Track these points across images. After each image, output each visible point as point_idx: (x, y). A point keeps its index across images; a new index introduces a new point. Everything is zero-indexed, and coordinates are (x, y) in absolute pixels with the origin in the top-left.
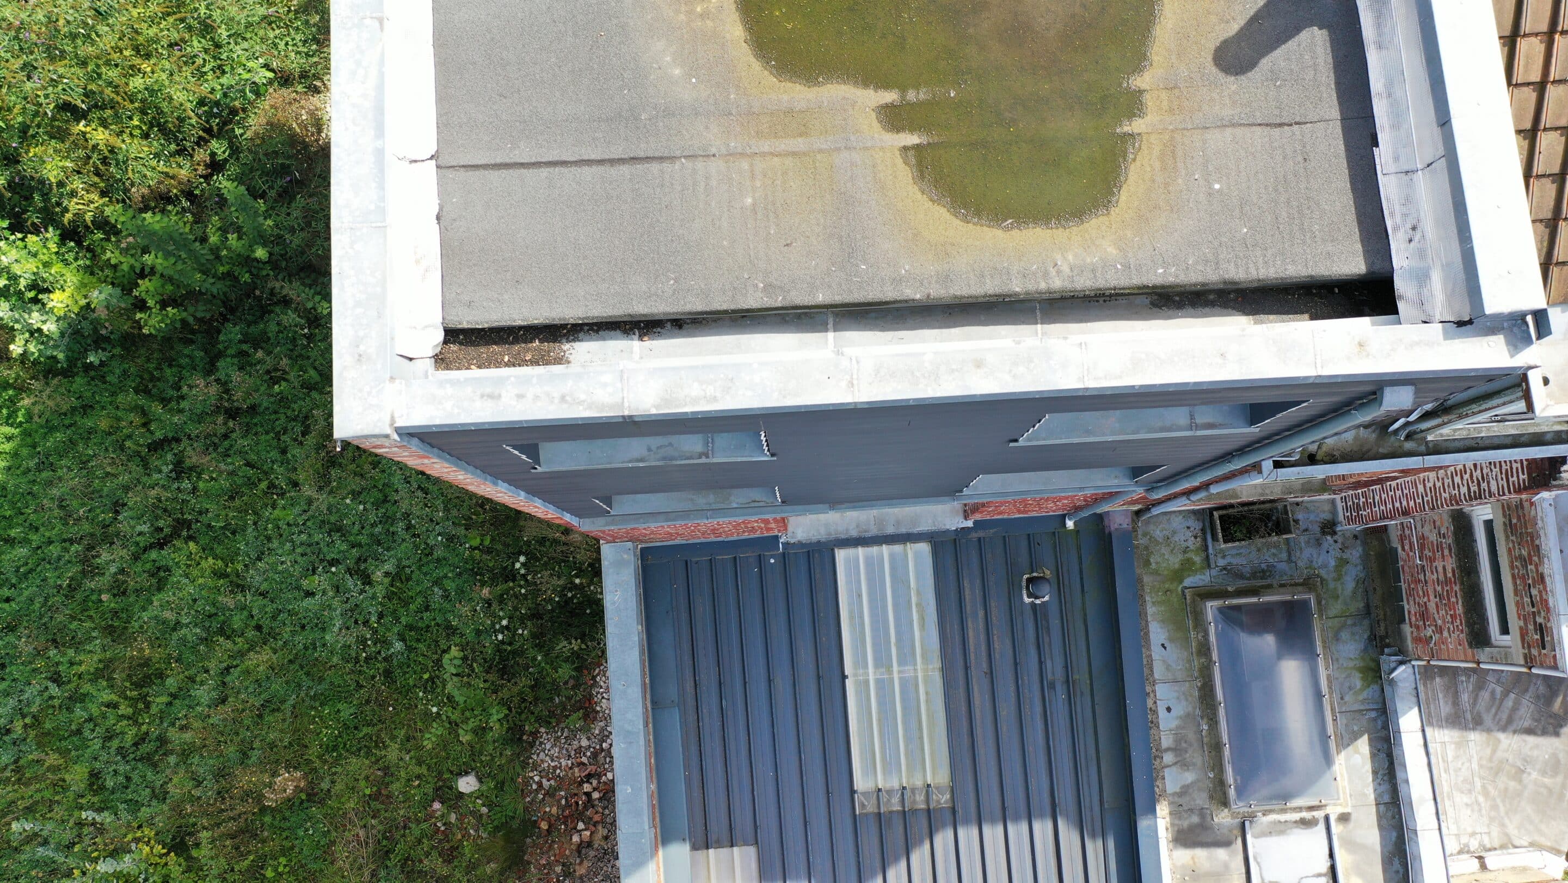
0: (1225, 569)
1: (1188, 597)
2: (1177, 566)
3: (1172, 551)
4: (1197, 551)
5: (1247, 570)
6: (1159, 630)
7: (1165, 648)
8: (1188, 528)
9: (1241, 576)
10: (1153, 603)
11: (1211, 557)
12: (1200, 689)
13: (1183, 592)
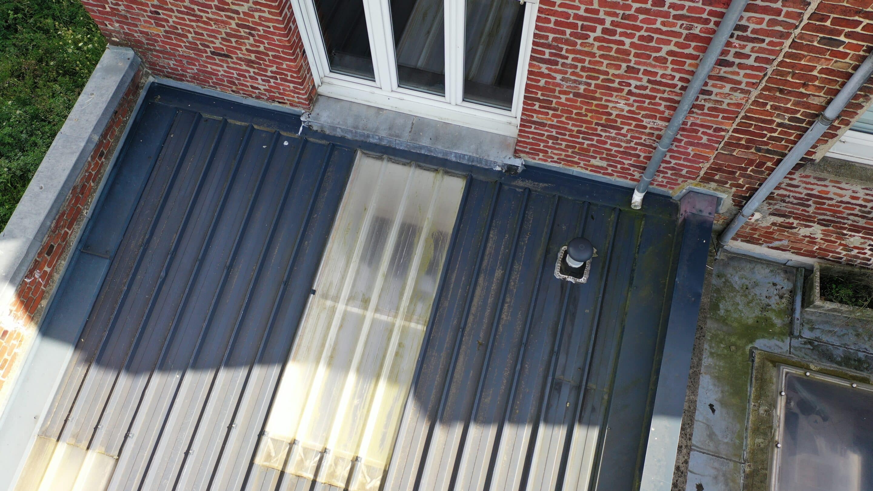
0: (810, 342)
1: (757, 360)
2: (750, 322)
3: (749, 303)
4: (780, 313)
5: (839, 353)
6: (711, 387)
7: (713, 411)
8: (774, 284)
9: (830, 358)
10: (712, 354)
11: (797, 323)
12: (747, 477)
13: (751, 352)
